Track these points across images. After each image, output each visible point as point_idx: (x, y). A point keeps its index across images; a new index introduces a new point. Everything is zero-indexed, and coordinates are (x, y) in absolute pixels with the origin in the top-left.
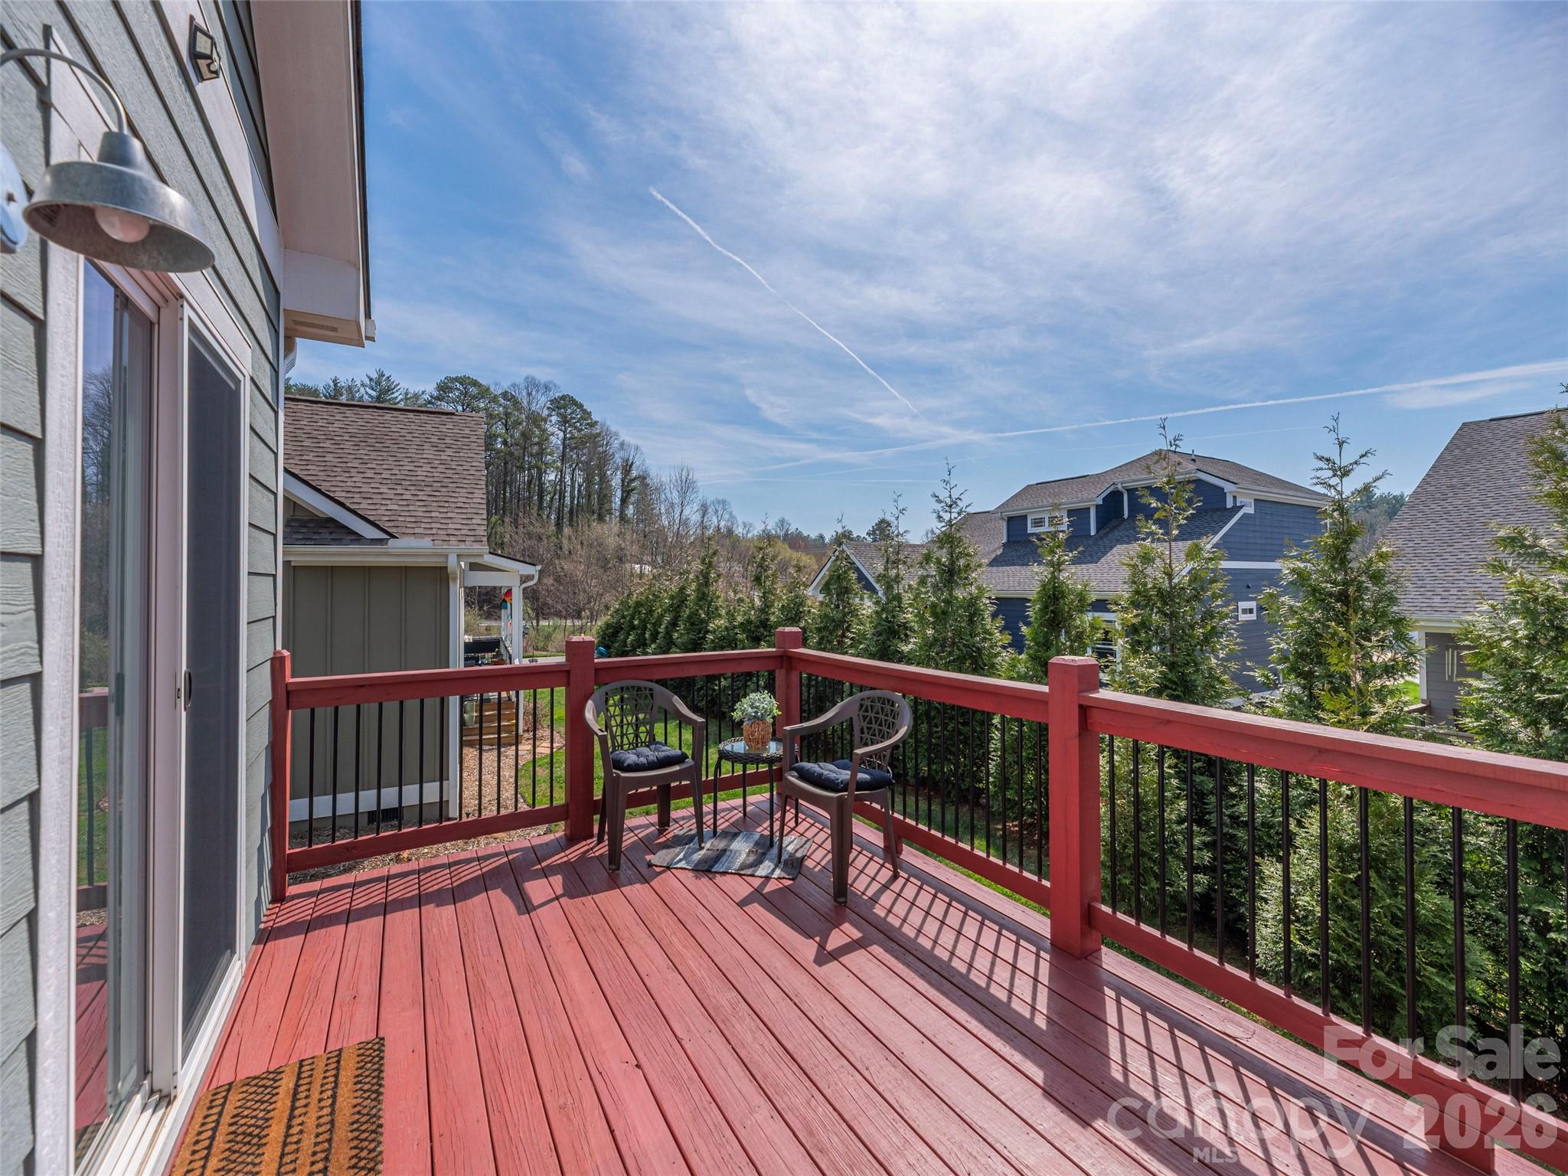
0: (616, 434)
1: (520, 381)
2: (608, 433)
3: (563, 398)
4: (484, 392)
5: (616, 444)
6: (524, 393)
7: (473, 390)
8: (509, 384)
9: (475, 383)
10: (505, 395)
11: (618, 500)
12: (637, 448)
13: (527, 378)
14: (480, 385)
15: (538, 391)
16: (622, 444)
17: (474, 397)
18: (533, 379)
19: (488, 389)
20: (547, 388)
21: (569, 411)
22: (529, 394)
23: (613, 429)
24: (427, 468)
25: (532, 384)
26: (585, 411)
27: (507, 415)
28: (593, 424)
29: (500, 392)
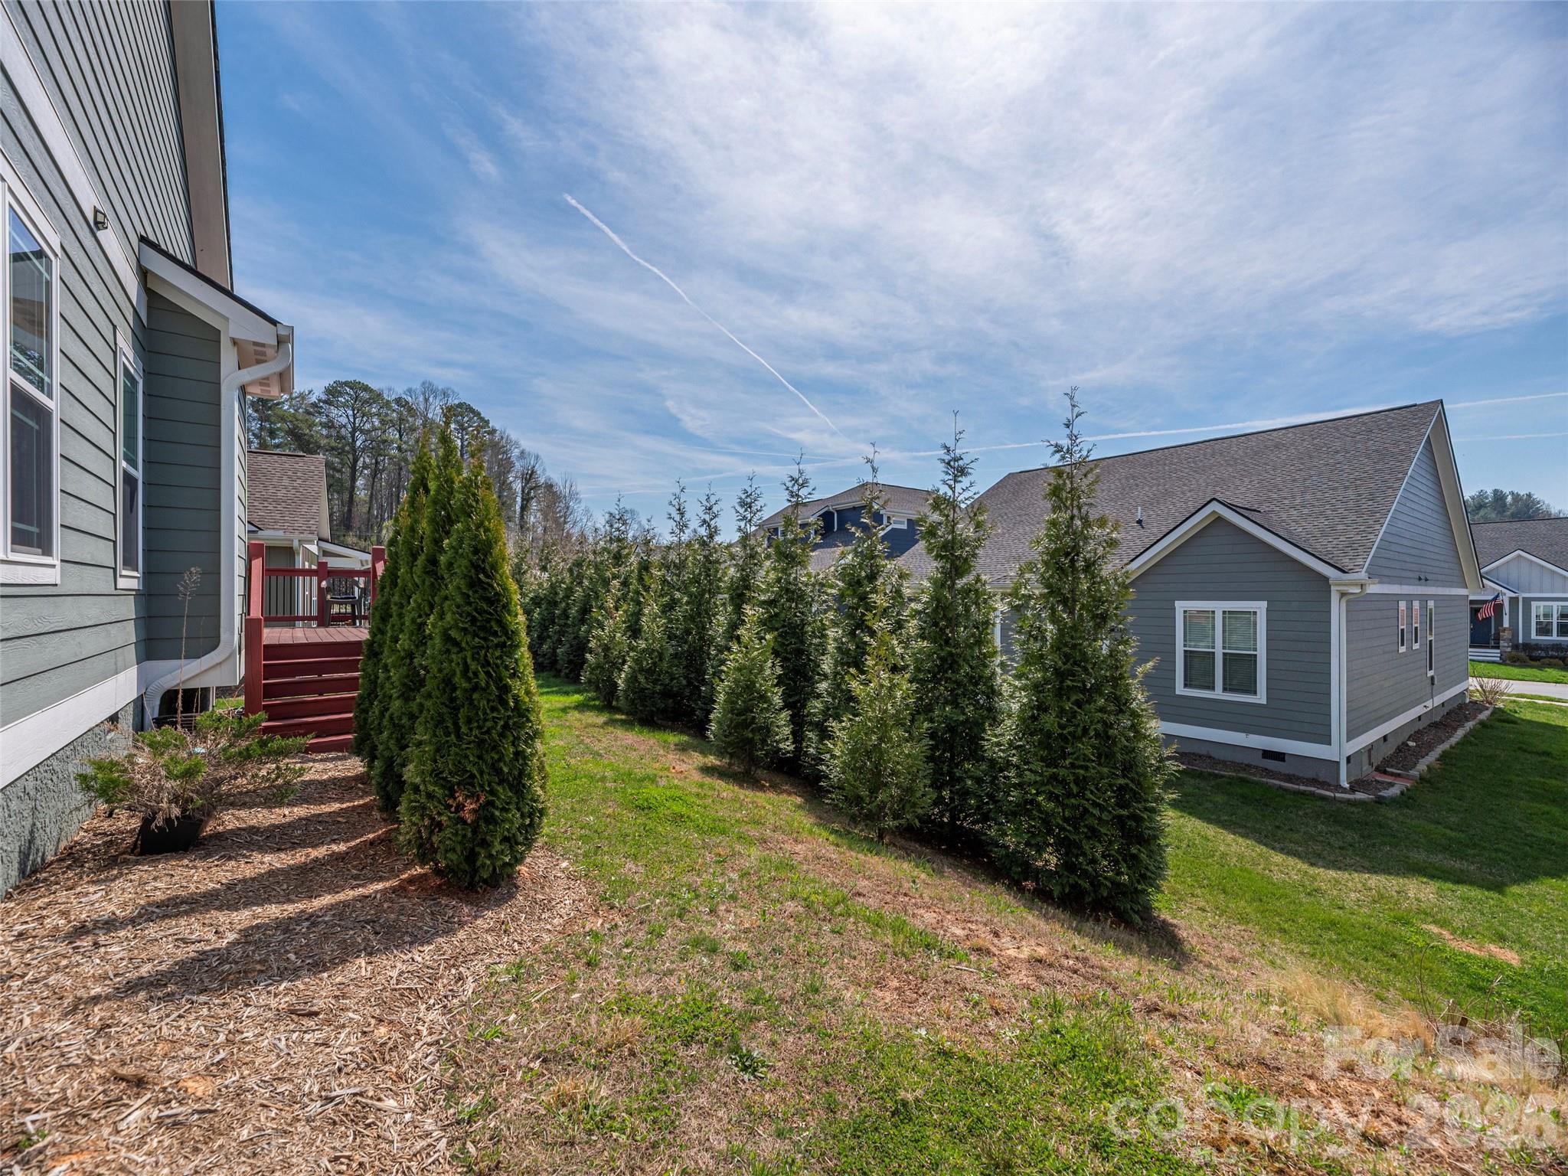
0: (516, 443)
1: (417, 386)
2: (509, 441)
3: (460, 405)
4: (376, 397)
5: (516, 452)
6: (421, 399)
7: (365, 395)
8: (405, 388)
9: (366, 388)
10: (398, 401)
11: (518, 508)
12: (537, 457)
13: (424, 383)
14: (372, 391)
15: (435, 397)
16: (522, 452)
17: (366, 402)
18: (430, 384)
19: (379, 395)
20: (445, 394)
21: (466, 419)
22: (426, 400)
23: (514, 436)
24: (284, 491)
25: (429, 389)
26: (482, 419)
27: (401, 420)
28: (493, 432)
29: (394, 397)
